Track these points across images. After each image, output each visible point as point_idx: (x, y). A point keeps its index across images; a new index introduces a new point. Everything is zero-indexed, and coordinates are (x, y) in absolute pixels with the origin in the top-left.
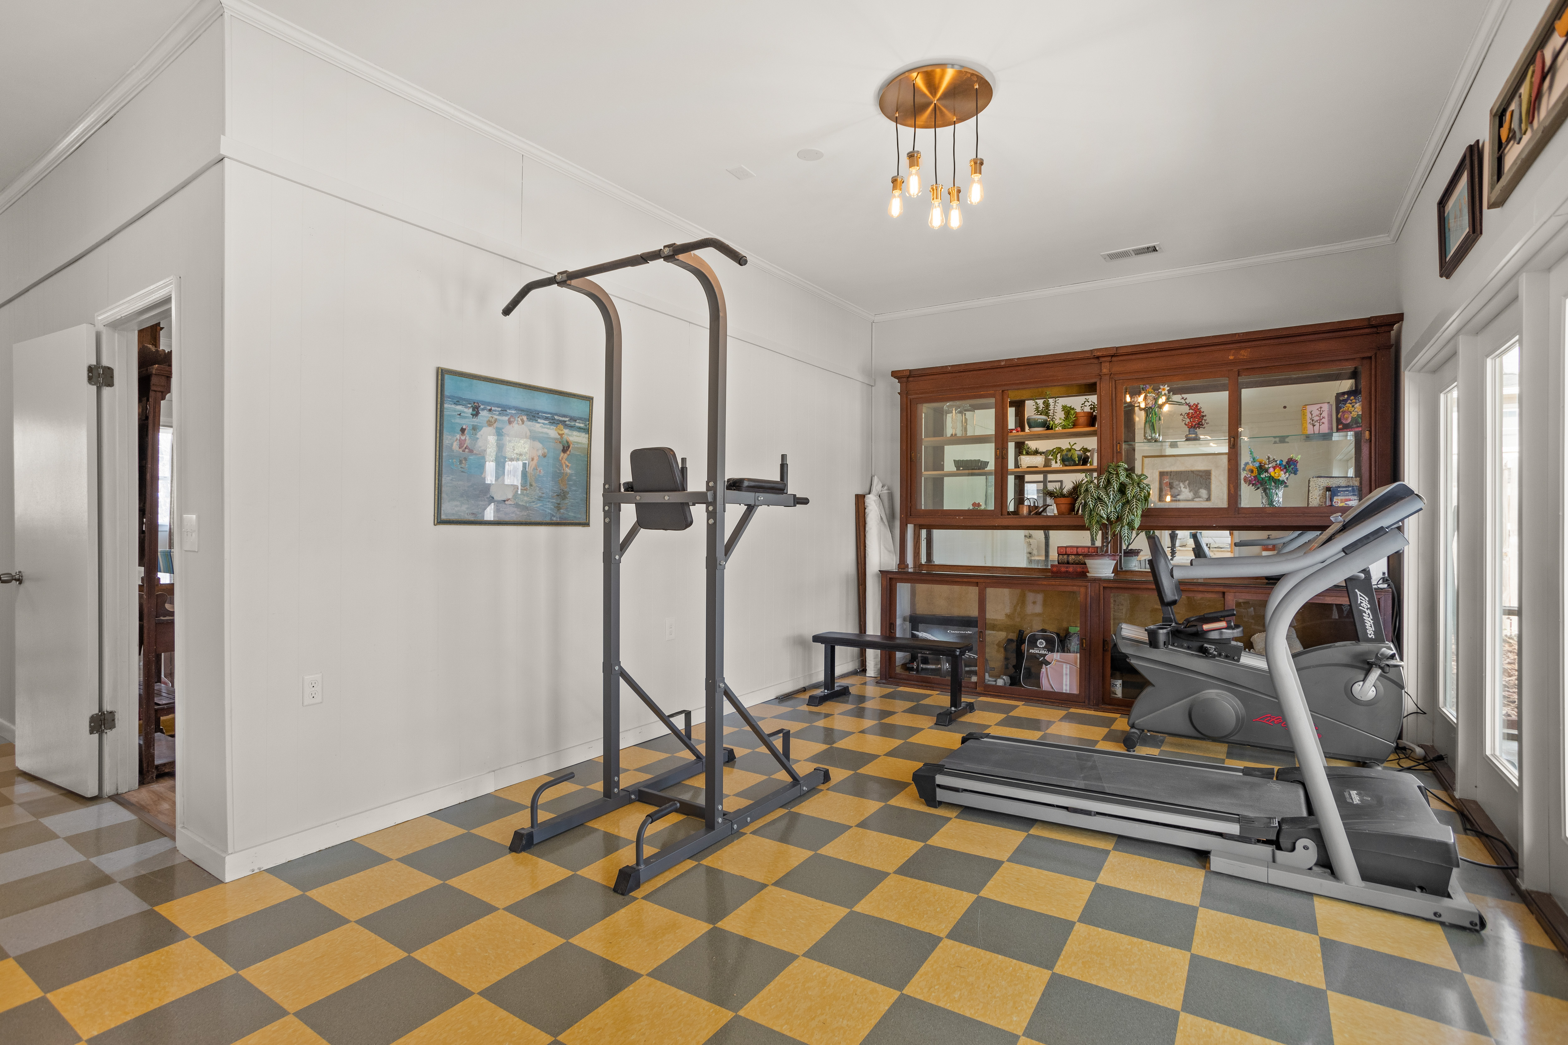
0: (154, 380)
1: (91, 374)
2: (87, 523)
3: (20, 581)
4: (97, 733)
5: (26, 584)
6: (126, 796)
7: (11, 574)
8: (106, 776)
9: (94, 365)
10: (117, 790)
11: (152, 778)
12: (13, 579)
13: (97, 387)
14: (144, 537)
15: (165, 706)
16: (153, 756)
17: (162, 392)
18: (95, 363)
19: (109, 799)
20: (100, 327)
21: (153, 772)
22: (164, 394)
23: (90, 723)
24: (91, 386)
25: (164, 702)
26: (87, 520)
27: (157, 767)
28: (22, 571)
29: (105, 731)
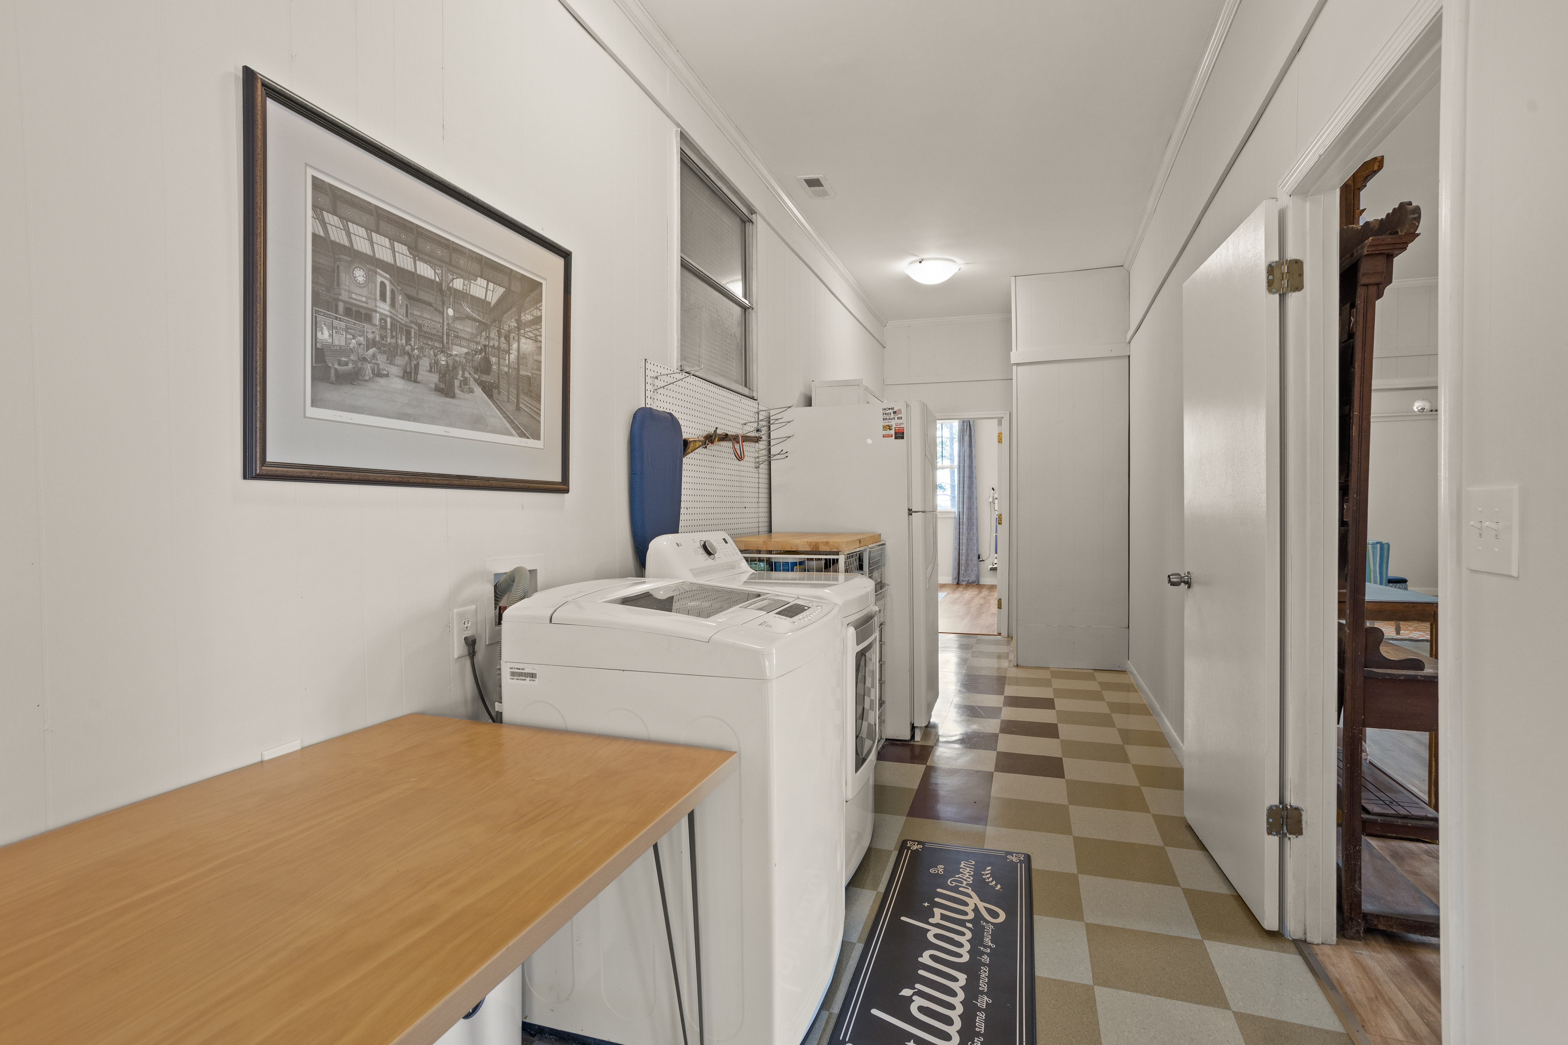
0: (1365, 267)
1: (1271, 277)
2: (1265, 509)
3: (1189, 584)
4: (1277, 835)
5: (1195, 587)
6: (1317, 950)
7: (1180, 575)
8: (1289, 906)
9: (1276, 262)
10: (1305, 934)
11: (1358, 932)
12: (1182, 582)
13: (1280, 295)
14: (1347, 531)
15: (1379, 819)
16: (1358, 896)
17: (1378, 284)
18: (1277, 259)
19: (1292, 948)
20: (1284, 200)
21: (1359, 924)
22: (1381, 286)
23: (1268, 817)
24: (1272, 295)
25: (1377, 809)
26: (1265, 505)
27: (1365, 916)
28: (1190, 571)
29: (1288, 836)
